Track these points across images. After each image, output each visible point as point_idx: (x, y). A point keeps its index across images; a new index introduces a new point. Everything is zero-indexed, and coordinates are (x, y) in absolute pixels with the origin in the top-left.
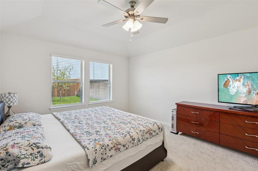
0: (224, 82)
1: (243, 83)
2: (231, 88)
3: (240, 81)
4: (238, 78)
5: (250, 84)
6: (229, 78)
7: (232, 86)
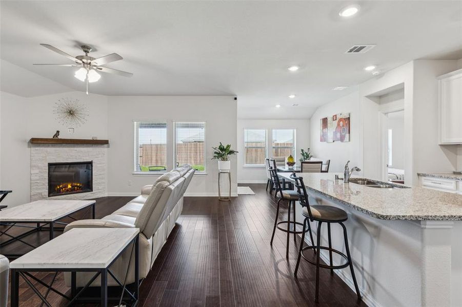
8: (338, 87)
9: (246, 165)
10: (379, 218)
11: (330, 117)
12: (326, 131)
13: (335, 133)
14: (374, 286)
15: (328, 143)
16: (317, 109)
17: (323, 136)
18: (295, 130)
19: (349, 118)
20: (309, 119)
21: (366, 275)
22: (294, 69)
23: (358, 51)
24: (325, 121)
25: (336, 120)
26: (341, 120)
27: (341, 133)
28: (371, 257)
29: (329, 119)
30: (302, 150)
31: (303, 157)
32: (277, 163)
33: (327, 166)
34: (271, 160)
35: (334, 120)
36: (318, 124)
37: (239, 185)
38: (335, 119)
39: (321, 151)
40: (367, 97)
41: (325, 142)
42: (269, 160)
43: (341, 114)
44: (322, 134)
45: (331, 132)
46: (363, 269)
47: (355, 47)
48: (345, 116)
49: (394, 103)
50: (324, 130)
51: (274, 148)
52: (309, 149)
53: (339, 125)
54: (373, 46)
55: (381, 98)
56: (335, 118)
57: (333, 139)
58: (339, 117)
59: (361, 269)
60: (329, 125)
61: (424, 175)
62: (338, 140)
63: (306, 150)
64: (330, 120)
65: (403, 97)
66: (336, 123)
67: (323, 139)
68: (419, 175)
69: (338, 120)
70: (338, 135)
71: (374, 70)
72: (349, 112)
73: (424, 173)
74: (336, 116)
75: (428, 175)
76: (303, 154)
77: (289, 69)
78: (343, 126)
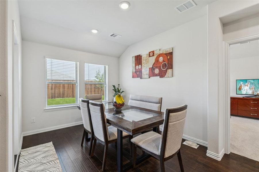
0: (239, 87)
1: (250, 87)
2: (243, 90)
3: (248, 86)
4: (247, 84)
5: (253, 88)
6: (241, 84)
7: (243, 89)
9: (48, 107)
11: (144, 53)
12: (140, 67)
13: (152, 69)
16: (127, 48)
17: (136, 72)
18: (107, 67)
19: (172, 52)
20: (119, 57)
24: (138, 60)
25: (153, 55)
26: (160, 55)
27: (160, 69)
29: (143, 56)
30: (114, 86)
33: (160, 105)
34: (94, 104)
35: (150, 56)
40: (220, 19)
41: (139, 79)
43: (161, 50)
44: (134, 71)
49: (251, 29)
50: (137, 66)
52: (119, 85)
53: (157, 60)
56: (151, 54)
57: (149, 74)
58: (157, 53)
60: (143, 61)
62: (156, 76)
66: (153, 59)
69: (156, 56)
70: (157, 71)
72: (172, 47)
74: (153, 52)
76: (115, 90)
78: (164, 61)
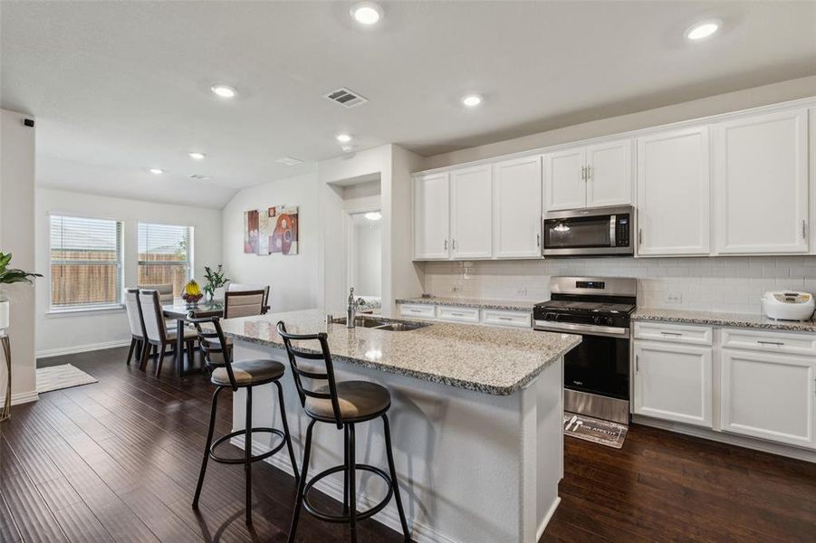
8: (287, 159)
9: (54, 309)
10: (502, 394)
11: (263, 211)
12: (256, 235)
13: (273, 239)
14: (434, 507)
15: (258, 255)
16: (235, 193)
17: (250, 243)
18: (192, 229)
19: (297, 215)
20: (221, 210)
21: (417, 491)
22: (224, 93)
23: (342, 100)
24: (253, 217)
25: (274, 215)
26: (283, 217)
27: (283, 239)
28: (429, 458)
29: (260, 214)
30: (208, 269)
31: (209, 282)
32: (161, 297)
34: (145, 293)
35: (270, 216)
36: (241, 221)
37: (42, 363)
38: (271, 214)
39: (247, 270)
40: (328, 183)
41: (254, 255)
42: (137, 292)
43: (283, 207)
44: (247, 239)
45: (264, 237)
46: (411, 482)
47: (343, 93)
48: (290, 209)
49: (363, 200)
50: (252, 232)
51: (140, 263)
52: (220, 266)
53: (279, 225)
54: (366, 101)
55: (346, 189)
56: (272, 212)
57: (269, 248)
58: (279, 211)
59: (407, 484)
60: (261, 224)
61: (403, 302)
62: (278, 251)
63: (214, 270)
64: (262, 215)
65: (379, 192)
66: (273, 221)
67: (250, 248)
68: (397, 302)
69: (277, 217)
70: (279, 243)
71: (348, 144)
72: (297, 205)
73: (402, 299)
74: (274, 208)
75: (407, 302)
76: (209, 277)
77: (213, 89)
78: (287, 228)
